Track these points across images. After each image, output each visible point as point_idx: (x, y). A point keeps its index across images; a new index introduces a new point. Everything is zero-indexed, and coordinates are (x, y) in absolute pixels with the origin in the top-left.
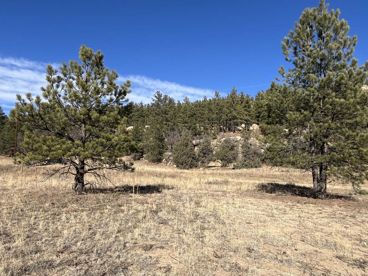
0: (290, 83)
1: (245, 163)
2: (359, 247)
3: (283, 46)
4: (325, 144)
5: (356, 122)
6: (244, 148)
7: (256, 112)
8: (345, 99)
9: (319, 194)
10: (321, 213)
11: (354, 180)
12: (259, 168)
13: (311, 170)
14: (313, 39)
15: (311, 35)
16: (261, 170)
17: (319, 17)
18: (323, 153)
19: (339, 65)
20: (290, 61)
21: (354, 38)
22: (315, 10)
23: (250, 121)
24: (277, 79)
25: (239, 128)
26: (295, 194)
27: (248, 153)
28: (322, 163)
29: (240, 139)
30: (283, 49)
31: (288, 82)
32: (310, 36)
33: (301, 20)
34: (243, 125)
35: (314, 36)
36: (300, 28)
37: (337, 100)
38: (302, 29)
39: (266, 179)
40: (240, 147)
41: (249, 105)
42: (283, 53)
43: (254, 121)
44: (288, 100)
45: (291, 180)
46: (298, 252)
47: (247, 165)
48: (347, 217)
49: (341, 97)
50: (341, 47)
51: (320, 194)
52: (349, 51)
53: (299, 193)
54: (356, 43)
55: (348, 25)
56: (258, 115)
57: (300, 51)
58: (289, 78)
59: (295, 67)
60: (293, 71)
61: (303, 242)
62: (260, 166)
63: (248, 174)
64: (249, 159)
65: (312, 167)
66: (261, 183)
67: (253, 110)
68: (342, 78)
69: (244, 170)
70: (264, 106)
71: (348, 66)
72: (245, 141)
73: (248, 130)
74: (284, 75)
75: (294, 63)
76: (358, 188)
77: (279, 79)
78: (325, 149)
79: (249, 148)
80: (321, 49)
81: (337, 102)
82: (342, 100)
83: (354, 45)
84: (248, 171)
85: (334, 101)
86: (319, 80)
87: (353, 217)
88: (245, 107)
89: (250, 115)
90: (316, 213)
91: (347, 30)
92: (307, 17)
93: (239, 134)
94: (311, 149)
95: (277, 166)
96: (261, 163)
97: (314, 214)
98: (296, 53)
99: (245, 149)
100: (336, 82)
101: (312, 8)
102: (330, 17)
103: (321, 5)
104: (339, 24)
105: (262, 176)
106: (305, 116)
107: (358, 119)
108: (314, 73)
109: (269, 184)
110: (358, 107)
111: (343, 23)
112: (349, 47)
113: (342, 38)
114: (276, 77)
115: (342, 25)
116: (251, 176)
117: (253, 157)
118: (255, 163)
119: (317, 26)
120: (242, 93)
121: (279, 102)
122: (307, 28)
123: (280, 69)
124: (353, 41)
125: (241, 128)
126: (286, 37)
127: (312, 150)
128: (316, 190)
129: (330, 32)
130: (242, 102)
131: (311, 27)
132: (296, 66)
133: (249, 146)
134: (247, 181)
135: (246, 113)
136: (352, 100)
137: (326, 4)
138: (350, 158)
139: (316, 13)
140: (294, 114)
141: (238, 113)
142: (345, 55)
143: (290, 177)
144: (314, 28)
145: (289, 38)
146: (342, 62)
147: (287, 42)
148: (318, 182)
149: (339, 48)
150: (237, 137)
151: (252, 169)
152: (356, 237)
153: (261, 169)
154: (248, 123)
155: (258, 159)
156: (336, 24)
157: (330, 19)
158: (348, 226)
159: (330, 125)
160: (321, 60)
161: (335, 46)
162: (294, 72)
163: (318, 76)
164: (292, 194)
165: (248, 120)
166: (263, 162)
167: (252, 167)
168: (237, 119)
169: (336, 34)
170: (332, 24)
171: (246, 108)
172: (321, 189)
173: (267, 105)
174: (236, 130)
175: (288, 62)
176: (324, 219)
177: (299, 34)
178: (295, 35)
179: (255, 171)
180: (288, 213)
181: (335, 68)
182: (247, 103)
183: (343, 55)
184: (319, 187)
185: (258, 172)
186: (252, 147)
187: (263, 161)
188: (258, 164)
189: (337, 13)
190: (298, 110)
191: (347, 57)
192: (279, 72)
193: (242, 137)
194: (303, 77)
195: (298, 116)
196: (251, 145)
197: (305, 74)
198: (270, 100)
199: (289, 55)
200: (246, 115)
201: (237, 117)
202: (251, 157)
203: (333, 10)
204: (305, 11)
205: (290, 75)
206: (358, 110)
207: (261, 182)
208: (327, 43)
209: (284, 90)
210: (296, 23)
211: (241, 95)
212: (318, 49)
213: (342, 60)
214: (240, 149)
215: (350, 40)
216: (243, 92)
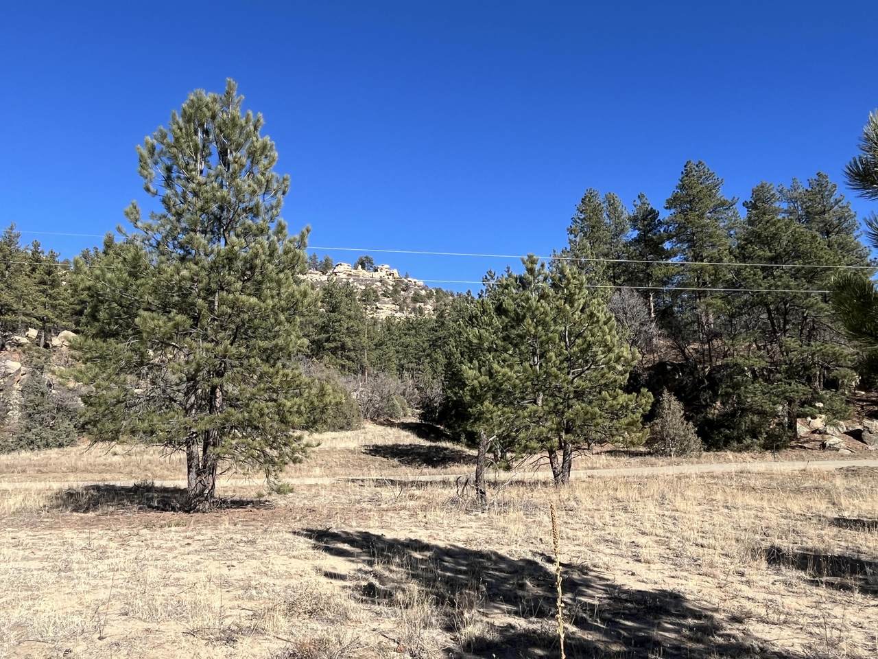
0: (151, 245)
1: (29, 435)
2: (240, 602)
3: (141, 156)
4: (218, 390)
5: (276, 346)
6: (29, 393)
7: (72, 300)
8: (259, 298)
9: (199, 501)
10: (188, 544)
11: (270, 465)
12: (68, 449)
13: (185, 448)
14: (208, 159)
15: (203, 151)
16: (72, 454)
17: (222, 116)
18: (212, 408)
19: (254, 227)
20: (155, 194)
21: (284, 180)
22: (215, 100)
23: (54, 323)
24: (119, 230)
25: (17, 338)
26: (150, 506)
27: (40, 408)
28: (207, 432)
29: (19, 370)
30: (142, 164)
31: (147, 242)
32: (201, 151)
33: (185, 112)
34: (33, 333)
35: (210, 154)
36: (181, 129)
37: (244, 297)
38: (184, 130)
39: (85, 475)
40: (14, 392)
41: (53, 281)
42: (140, 172)
43: (64, 323)
44: (142, 285)
45: (150, 475)
46: (104, 641)
47: (32, 442)
48: (241, 544)
49: (253, 292)
50: (260, 192)
51: (201, 502)
52: (274, 202)
53: (158, 503)
54: (288, 191)
55: (276, 150)
56: (78, 308)
57: (179, 178)
58: (150, 232)
59: (165, 212)
60: (160, 218)
61: (124, 618)
62: (72, 443)
63: (35, 466)
64: (41, 424)
65: (187, 443)
66: (67, 487)
67: (66, 295)
68: (256, 255)
69: (25, 455)
70: (83, 290)
71: (271, 232)
72: (33, 374)
73: (46, 346)
74: (139, 224)
75: (164, 201)
76: (276, 482)
77: (124, 230)
78: (218, 400)
79: (43, 394)
80: (221, 186)
81: (243, 302)
82: (254, 300)
83: (284, 193)
84: (36, 458)
85: (237, 299)
86: (212, 251)
87: (252, 542)
88: (43, 282)
89: (54, 307)
90: (177, 545)
91: (274, 160)
92: (199, 108)
93: (16, 356)
94: (187, 400)
95: (103, 440)
96: (75, 434)
97: (171, 549)
98: (168, 181)
99: (32, 397)
100: (245, 261)
101: (211, 94)
102: (244, 125)
103: (228, 93)
104: (258, 145)
105: (74, 470)
106: (176, 326)
107: (280, 341)
108: (204, 232)
109: (87, 488)
110: (282, 317)
111: (266, 145)
112: (275, 194)
113: (263, 174)
114: (116, 226)
115: (264, 147)
116: (42, 471)
117: (53, 418)
118: (59, 436)
119: (218, 136)
120: (37, 246)
121: (121, 285)
122: (196, 133)
123: (128, 208)
124: (283, 186)
125: (24, 340)
126: (148, 138)
127: (189, 402)
128: (193, 492)
129: (242, 156)
130: (33, 270)
131: (206, 132)
132: (169, 209)
133: (44, 388)
134: (28, 485)
135: (43, 299)
136: (270, 302)
137: (238, 95)
138: (261, 420)
139: (217, 107)
140: (153, 319)
141: (19, 298)
142: (266, 208)
143: (149, 466)
144: (211, 137)
145: (155, 142)
146: (260, 221)
147: (152, 150)
148: (198, 475)
149: (254, 192)
150: (9, 363)
151: (49, 451)
152: (242, 583)
153: (74, 449)
154: (47, 328)
155: (67, 424)
156: (253, 142)
157: (242, 128)
158: (234, 563)
159: (226, 350)
160: (221, 208)
161: (249, 186)
162: (163, 221)
163: (210, 240)
164: (140, 508)
165: (49, 320)
166: (82, 432)
167: (47, 445)
168: (14, 312)
169: (252, 162)
170: (246, 140)
171: (45, 287)
172: (203, 490)
173: (89, 289)
174: (10, 344)
175: (149, 195)
176: (190, 556)
177: (177, 140)
178: (170, 139)
179: (56, 456)
180: (110, 554)
181: (246, 233)
182: (49, 273)
183: (262, 209)
184: (200, 486)
185: (63, 459)
186: (54, 391)
187: (82, 428)
188: (67, 436)
189: (258, 121)
190: (165, 308)
191: (270, 213)
192: (127, 214)
193: (25, 364)
194: (182, 238)
195: (161, 323)
196: (50, 386)
197: (185, 230)
198: (97, 278)
199: (153, 180)
200: (44, 304)
201: (15, 306)
202: (49, 419)
203: (250, 112)
204: (196, 94)
205: (150, 226)
206: (280, 323)
207: (65, 486)
208: (233, 176)
209: (134, 259)
210: (174, 114)
211: (32, 248)
212: (216, 185)
213: (261, 219)
214: (15, 397)
215: (278, 181)
216: (39, 241)
